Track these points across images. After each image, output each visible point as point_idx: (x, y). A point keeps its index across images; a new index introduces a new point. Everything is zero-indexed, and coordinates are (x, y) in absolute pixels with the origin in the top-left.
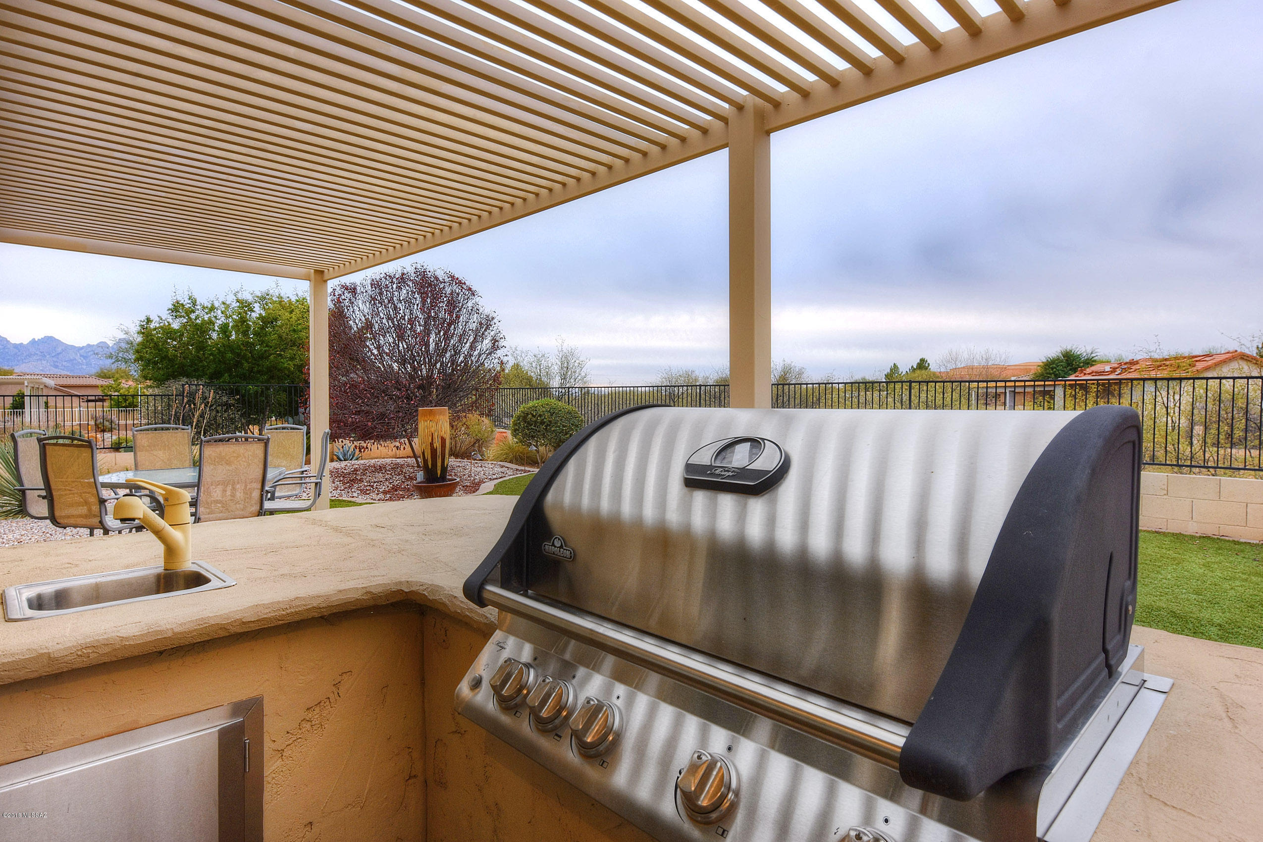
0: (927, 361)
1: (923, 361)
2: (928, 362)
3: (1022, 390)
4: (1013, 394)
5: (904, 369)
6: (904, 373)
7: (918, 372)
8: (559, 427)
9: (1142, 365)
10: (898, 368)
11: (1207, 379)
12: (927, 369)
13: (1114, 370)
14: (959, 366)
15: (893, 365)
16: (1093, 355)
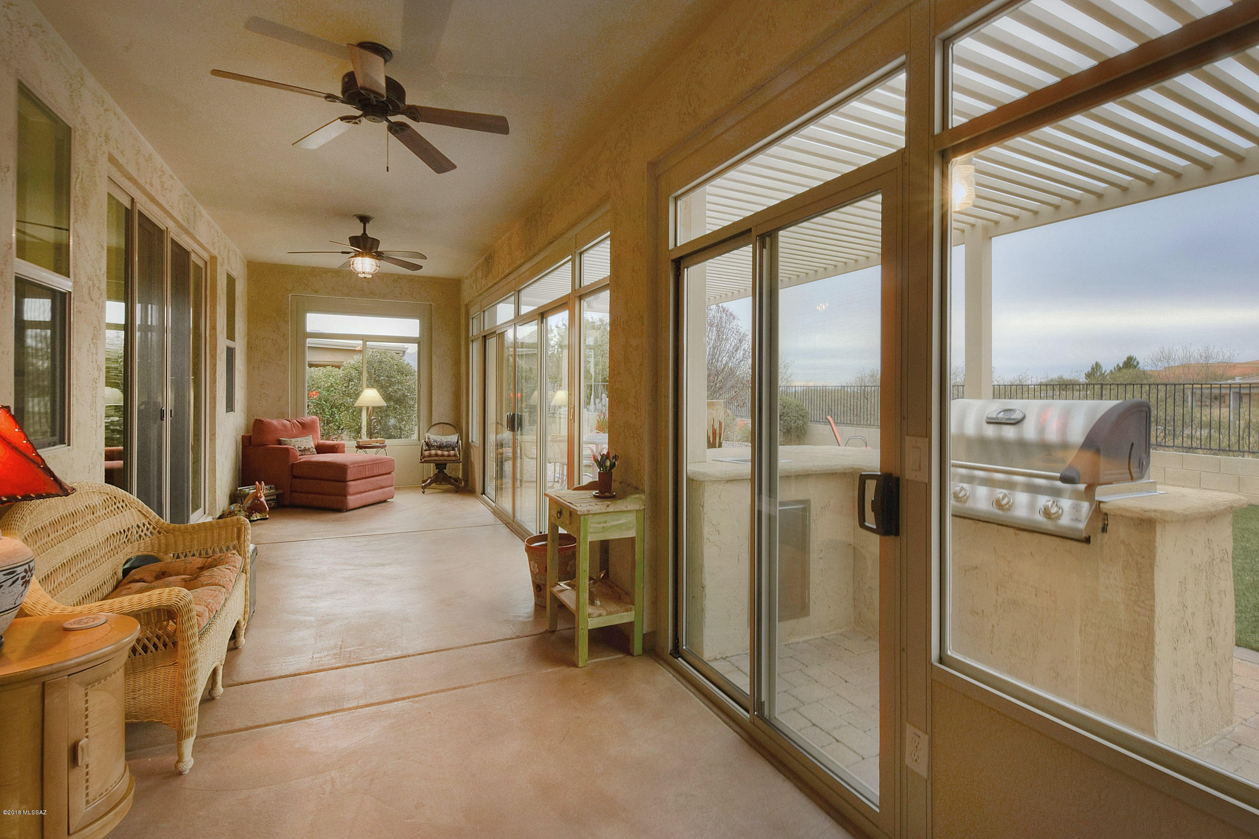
0: (1135, 359)
1: (1130, 359)
2: (1138, 359)
3: (1247, 391)
4: (1238, 395)
5: (1108, 367)
6: (1108, 372)
7: (1125, 371)
8: (790, 417)
10: (1100, 366)
12: (1135, 367)
14: (1172, 364)
15: (1094, 364)
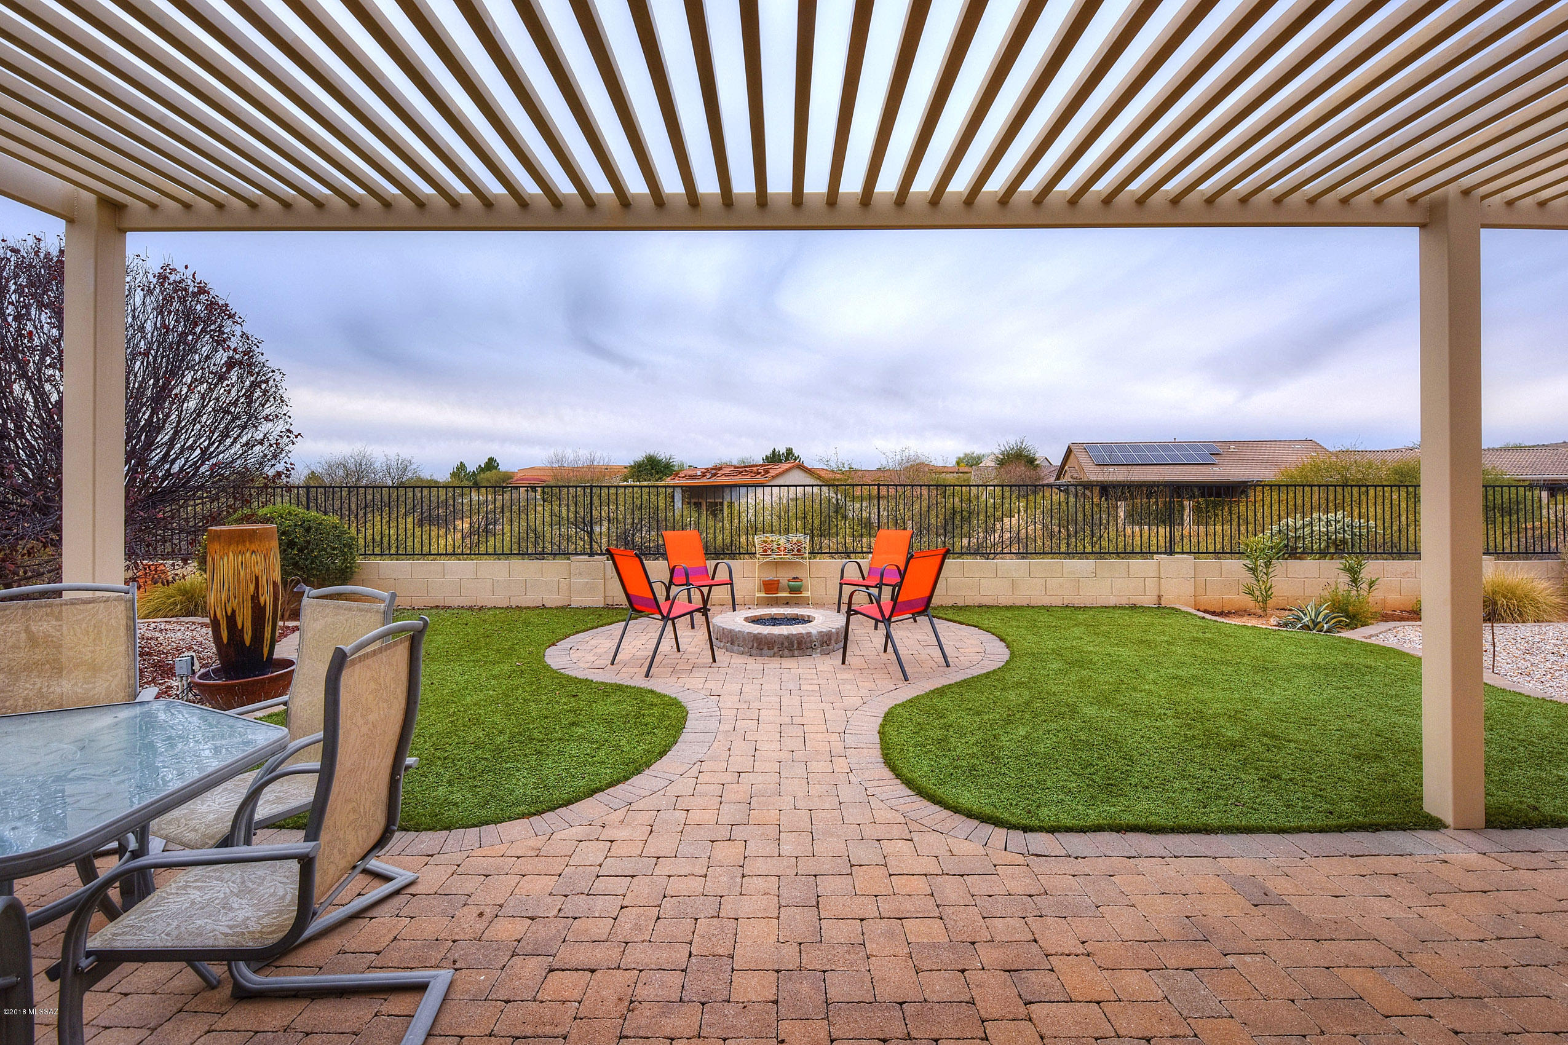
1: (491, 460)
2: (497, 461)
5: (471, 467)
6: (471, 472)
7: (486, 471)
9: (726, 471)
10: (465, 467)
11: (772, 486)
12: (496, 468)
13: (704, 475)
15: (460, 464)
16: (671, 461)
